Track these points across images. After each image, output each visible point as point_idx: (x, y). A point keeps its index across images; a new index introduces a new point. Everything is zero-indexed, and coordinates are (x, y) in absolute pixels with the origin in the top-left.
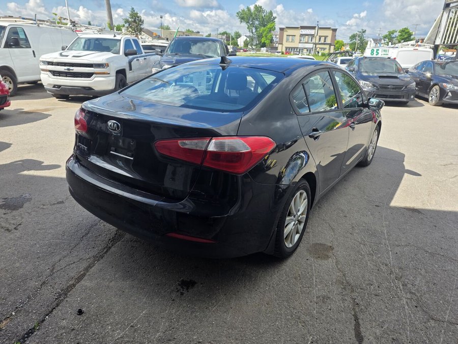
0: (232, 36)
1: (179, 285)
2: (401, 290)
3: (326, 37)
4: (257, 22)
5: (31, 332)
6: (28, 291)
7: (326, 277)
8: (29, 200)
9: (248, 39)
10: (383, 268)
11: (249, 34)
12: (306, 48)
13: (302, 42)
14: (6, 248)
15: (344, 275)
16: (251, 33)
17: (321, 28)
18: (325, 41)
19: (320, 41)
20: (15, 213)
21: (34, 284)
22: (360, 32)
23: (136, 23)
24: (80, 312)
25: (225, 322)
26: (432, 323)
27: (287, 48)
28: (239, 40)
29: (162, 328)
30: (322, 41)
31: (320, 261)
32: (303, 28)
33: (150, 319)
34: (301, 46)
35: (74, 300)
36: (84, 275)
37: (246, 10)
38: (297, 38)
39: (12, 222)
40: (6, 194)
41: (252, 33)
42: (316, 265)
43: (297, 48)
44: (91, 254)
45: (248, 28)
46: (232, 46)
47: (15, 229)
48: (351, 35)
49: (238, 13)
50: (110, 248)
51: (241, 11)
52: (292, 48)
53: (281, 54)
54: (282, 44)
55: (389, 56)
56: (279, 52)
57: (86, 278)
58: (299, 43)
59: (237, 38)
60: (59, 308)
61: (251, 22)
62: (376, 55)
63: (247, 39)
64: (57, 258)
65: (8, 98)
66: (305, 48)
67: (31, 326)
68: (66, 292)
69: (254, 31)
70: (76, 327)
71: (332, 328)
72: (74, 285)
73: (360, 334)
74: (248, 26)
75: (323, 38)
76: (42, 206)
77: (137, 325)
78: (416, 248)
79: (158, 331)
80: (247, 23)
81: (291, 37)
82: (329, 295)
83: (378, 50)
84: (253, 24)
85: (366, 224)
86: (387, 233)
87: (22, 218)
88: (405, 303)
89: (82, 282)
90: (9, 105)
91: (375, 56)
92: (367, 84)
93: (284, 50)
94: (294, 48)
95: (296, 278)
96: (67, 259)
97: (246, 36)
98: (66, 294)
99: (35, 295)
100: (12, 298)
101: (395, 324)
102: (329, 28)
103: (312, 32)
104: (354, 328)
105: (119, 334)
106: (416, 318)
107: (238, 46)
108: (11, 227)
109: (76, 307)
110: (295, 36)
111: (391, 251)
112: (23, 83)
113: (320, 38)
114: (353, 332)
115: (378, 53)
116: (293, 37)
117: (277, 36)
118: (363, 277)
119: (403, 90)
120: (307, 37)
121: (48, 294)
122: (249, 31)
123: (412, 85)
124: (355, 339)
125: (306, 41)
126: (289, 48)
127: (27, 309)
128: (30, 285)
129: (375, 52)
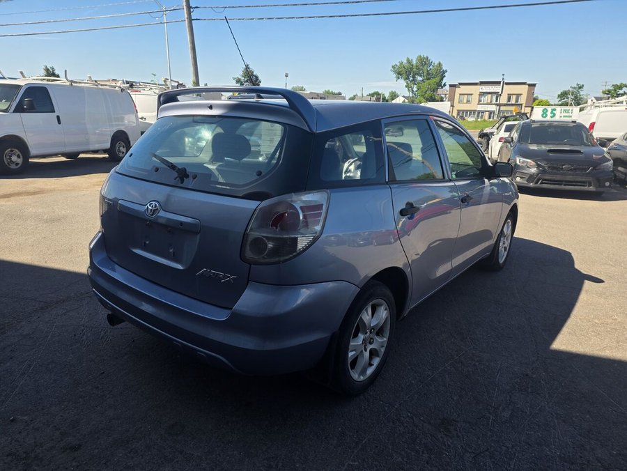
0: (384, 97)
3: (518, 96)
4: (419, 78)
9: (406, 101)
11: (407, 94)
12: (488, 111)
13: (482, 103)
16: (411, 93)
17: (507, 84)
18: (517, 101)
19: (509, 101)
22: (575, 88)
27: (459, 112)
30: (513, 101)
32: (482, 83)
34: (480, 108)
37: (405, 62)
38: (475, 98)
41: (413, 92)
43: (474, 111)
45: (407, 86)
48: (560, 93)
49: (393, 67)
51: (398, 64)
52: (467, 111)
54: (452, 106)
55: (574, 119)
58: (478, 104)
59: (392, 99)
61: (411, 79)
62: (551, 117)
63: (404, 101)
66: (486, 111)
69: (415, 89)
74: (408, 83)
75: (514, 97)
80: (406, 79)
81: (466, 96)
83: (555, 110)
84: (414, 80)
91: (548, 118)
92: (527, 162)
94: (471, 112)
97: (404, 97)
102: (524, 84)
103: (498, 89)
110: (472, 94)
113: (510, 97)
115: (555, 115)
116: (470, 97)
117: (447, 96)
119: (589, 173)
120: (490, 95)
122: (409, 90)
123: (607, 165)
125: (489, 102)
126: (463, 111)
129: (549, 114)
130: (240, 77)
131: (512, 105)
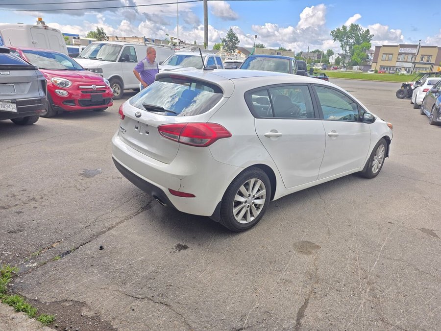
0: (323, 54)
1: (175, 246)
2: (366, 292)
3: (429, 56)
4: (351, 41)
5: (68, 252)
6: (76, 229)
7: (299, 268)
8: (100, 173)
9: (340, 57)
10: (360, 273)
11: (341, 52)
12: (405, 67)
13: (400, 60)
14: (74, 201)
15: (317, 270)
16: (344, 52)
17: (422, 47)
18: (428, 61)
19: (422, 60)
20: (88, 180)
21: (81, 225)
23: (232, 42)
24: (101, 248)
25: (196, 278)
26: (380, 323)
27: (381, 66)
28: (331, 58)
29: (149, 270)
30: (425, 60)
31: (301, 255)
32: (403, 46)
33: (144, 263)
34: (398, 65)
35: (101, 241)
36: (114, 227)
37: (341, 28)
38: (395, 57)
39: (84, 185)
40: (88, 167)
41: (346, 51)
42: (295, 257)
43: (394, 67)
44: (125, 215)
45: (342, 46)
46: (322, 64)
47: (84, 190)
49: (332, 32)
50: (139, 213)
51: (336, 30)
52: (387, 67)
53: (374, 72)
54: (377, 62)
56: (372, 71)
57: (114, 229)
58: (397, 62)
59: (329, 56)
60: (91, 243)
61: (345, 41)
63: (339, 57)
64: (102, 213)
65: (112, 100)
66: (402, 67)
67: (70, 249)
68: (98, 235)
69: (348, 49)
70: (95, 256)
71: (280, 302)
72: (105, 232)
73: (303, 313)
74: (342, 44)
75: (426, 57)
76: (106, 178)
77: (133, 264)
78: (407, 264)
79: (146, 271)
80: (341, 41)
81: (388, 55)
82: (293, 280)
84: (347, 42)
85: (367, 235)
86: (384, 247)
87: (91, 184)
88: (362, 302)
89: (111, 231)
90: (111, 105)
93: (378, 69)
94: (391, 67)
95: (271, 262)
96: (108, 215)
97: (338, 54)
98: (98, 236)
99: (79, 233)
100: (65, 231)
101: (340, 315)
102: (435, 47)
103: (415, 51)
104: (300, 307)
105: (119, 266)
106: (365, 316)
107: (329, 63)
108: (82, 189)
109: (100, 244)
110: (392, 54)
111: (378, 261)
112: (128, 89)
113: (423, 58)
114: (297, 310)
117: (373, 55)
118: (335, 274)
120: (407, 55)
121: (87, 233)
122: (343, 49)
124: (296, 315)
125: (406, 60)
126: (384, 67)
127: (71, 239)
128: (79, 226)
130: (225, 38)
131: (425, 64)
